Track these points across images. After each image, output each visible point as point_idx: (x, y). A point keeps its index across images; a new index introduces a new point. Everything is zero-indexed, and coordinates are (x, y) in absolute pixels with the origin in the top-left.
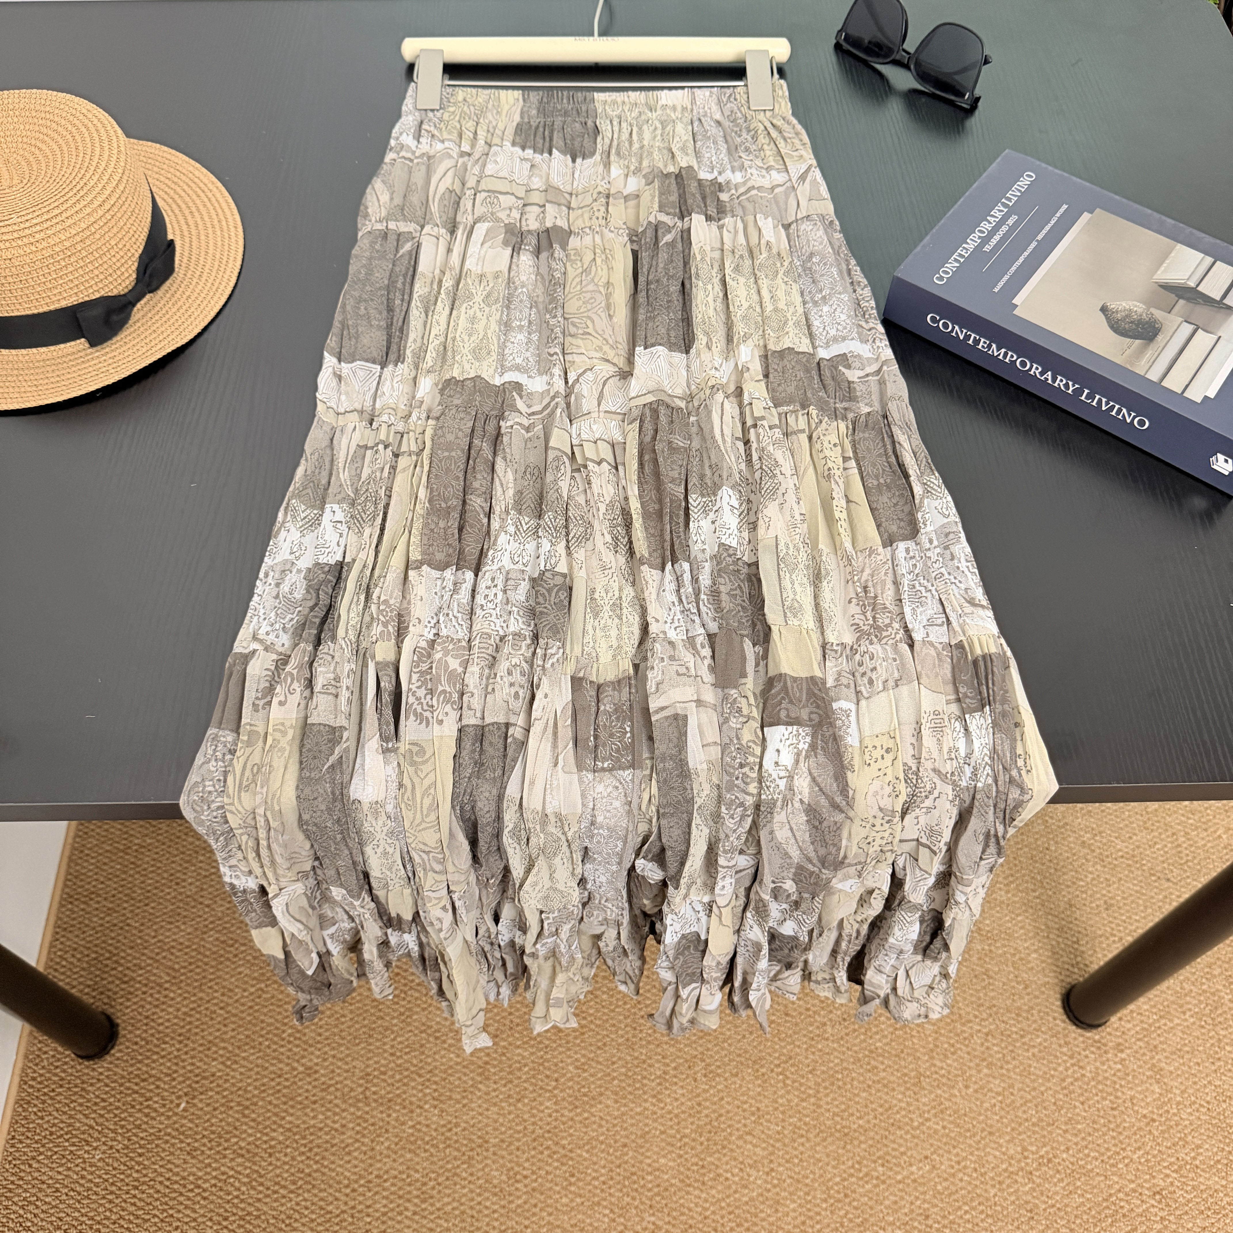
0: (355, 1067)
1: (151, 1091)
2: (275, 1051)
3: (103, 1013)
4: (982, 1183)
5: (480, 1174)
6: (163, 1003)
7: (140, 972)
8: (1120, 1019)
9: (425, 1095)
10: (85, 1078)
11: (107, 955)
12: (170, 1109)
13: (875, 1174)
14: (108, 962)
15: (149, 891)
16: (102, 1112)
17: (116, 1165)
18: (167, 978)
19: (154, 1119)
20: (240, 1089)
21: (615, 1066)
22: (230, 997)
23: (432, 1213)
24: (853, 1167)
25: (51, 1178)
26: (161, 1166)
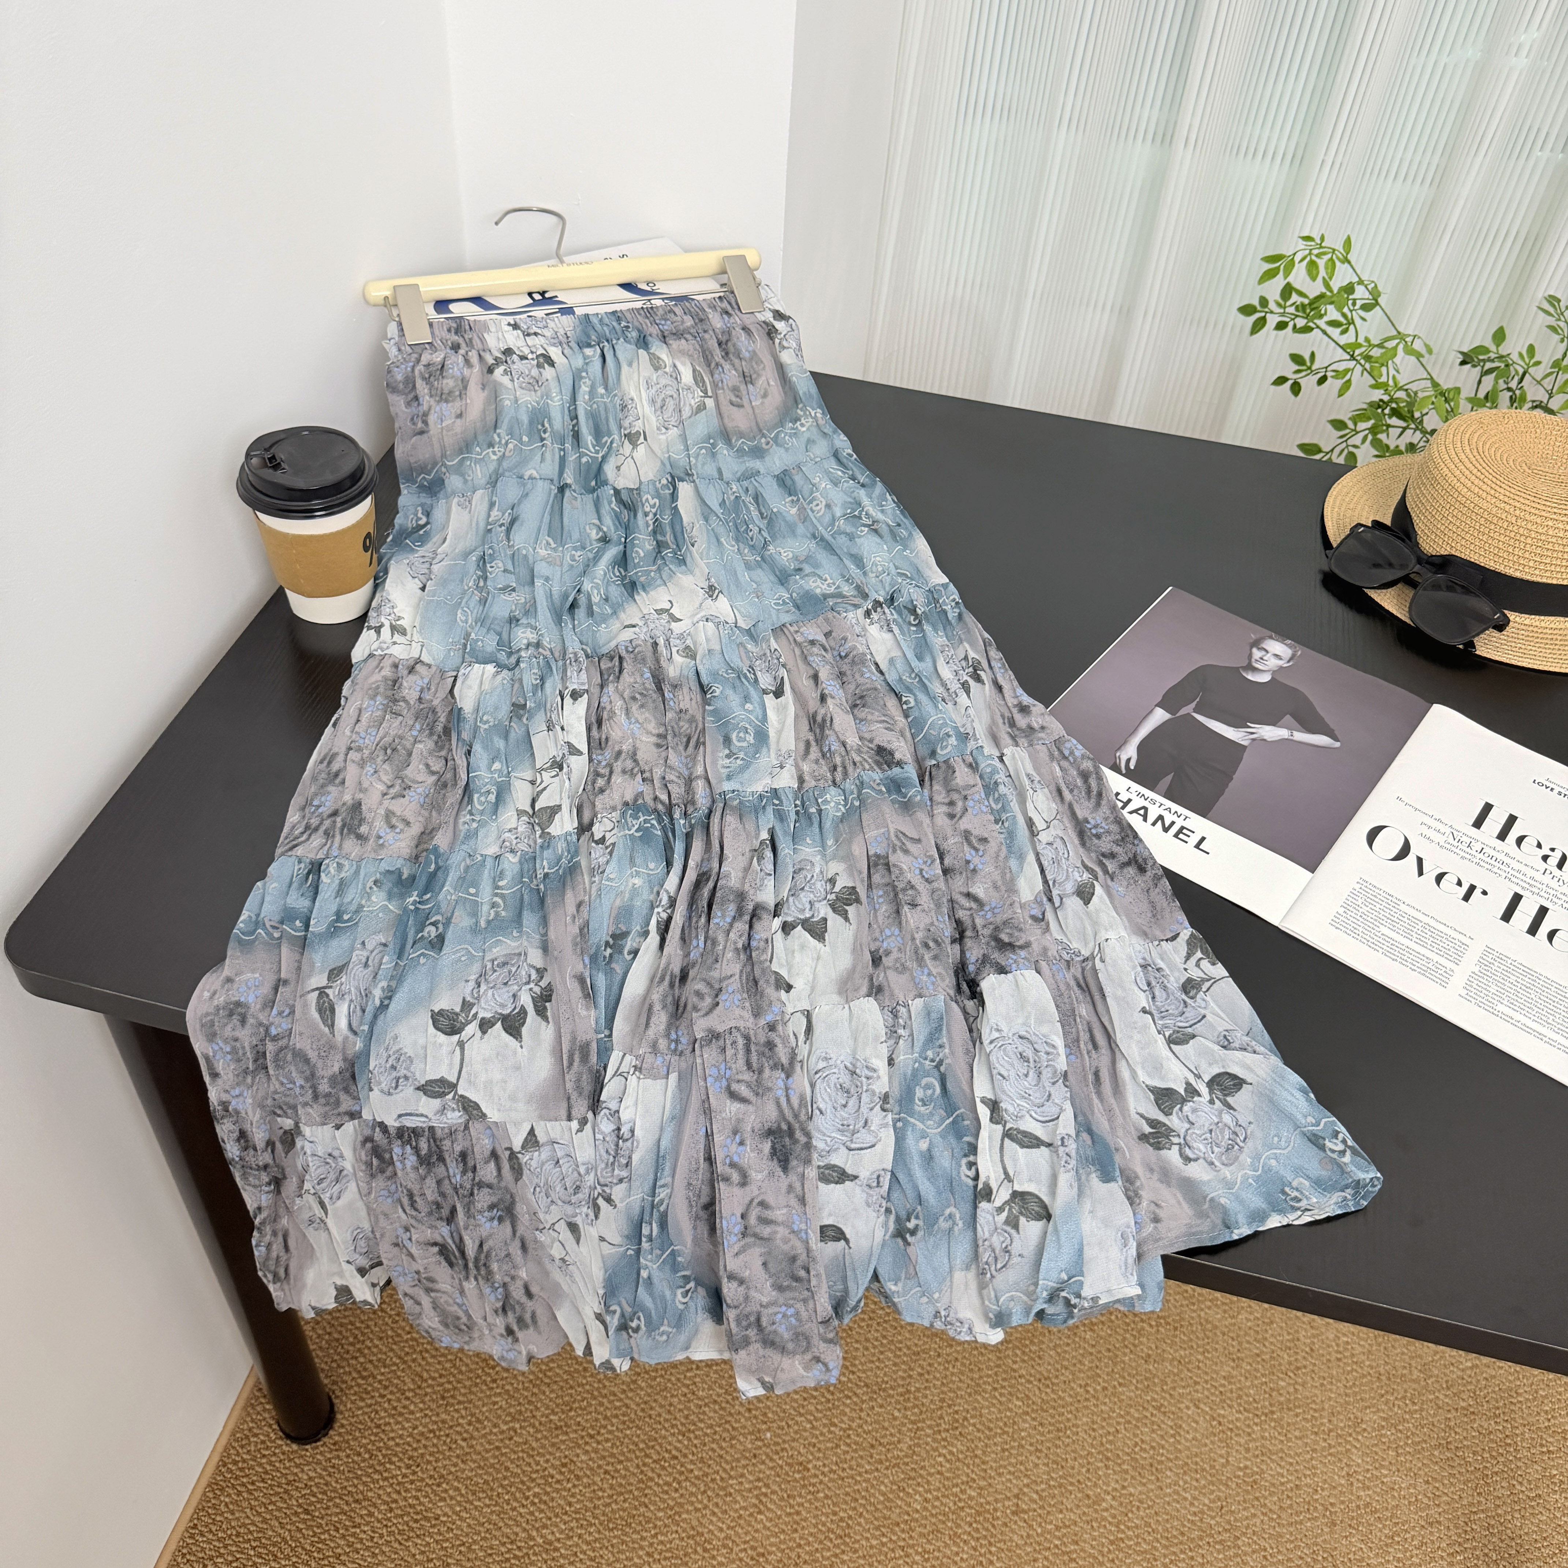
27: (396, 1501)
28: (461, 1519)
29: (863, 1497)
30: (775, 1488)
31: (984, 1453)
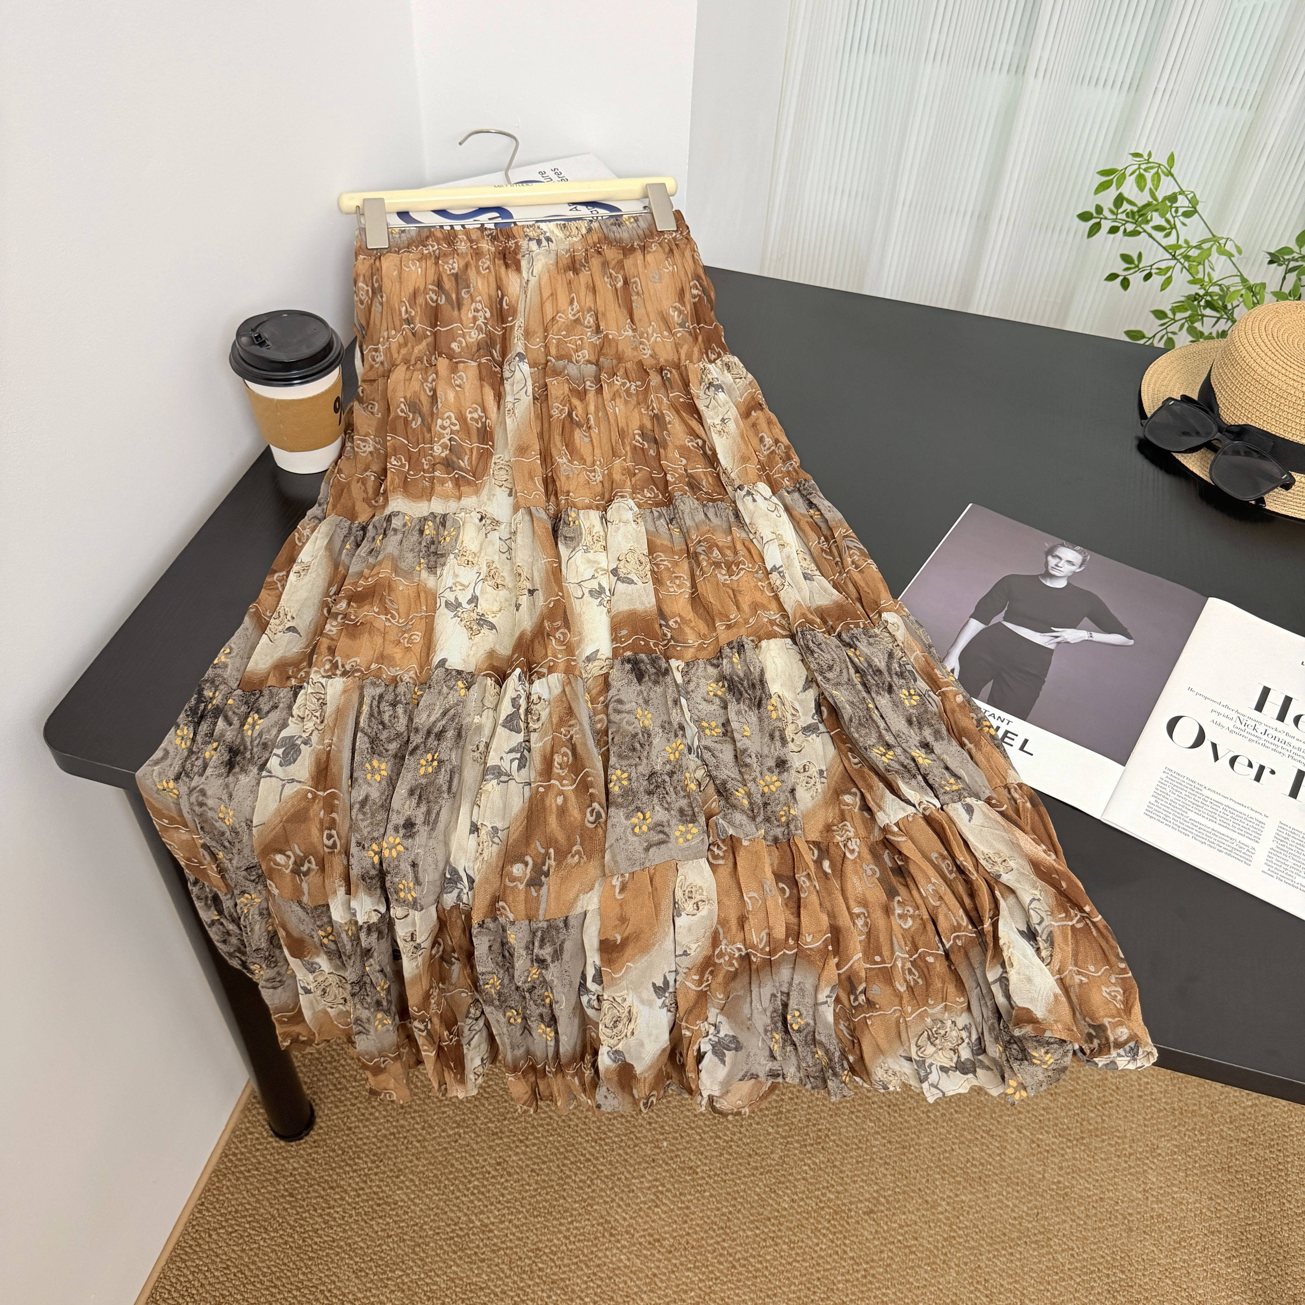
0: (528, 1238)
9: (588, 1288)
12: (347, 1223)
16: (287, 1206)
19: (331, 1227)
20: (416, 1224)
22: (429, 1133)
25: (225, 1254)
26: (326, 1276)
27: (362, 1189)
28: (415, 1204)
29: (742, 1197)
30: (669, 1186)
31: (842, 1164)
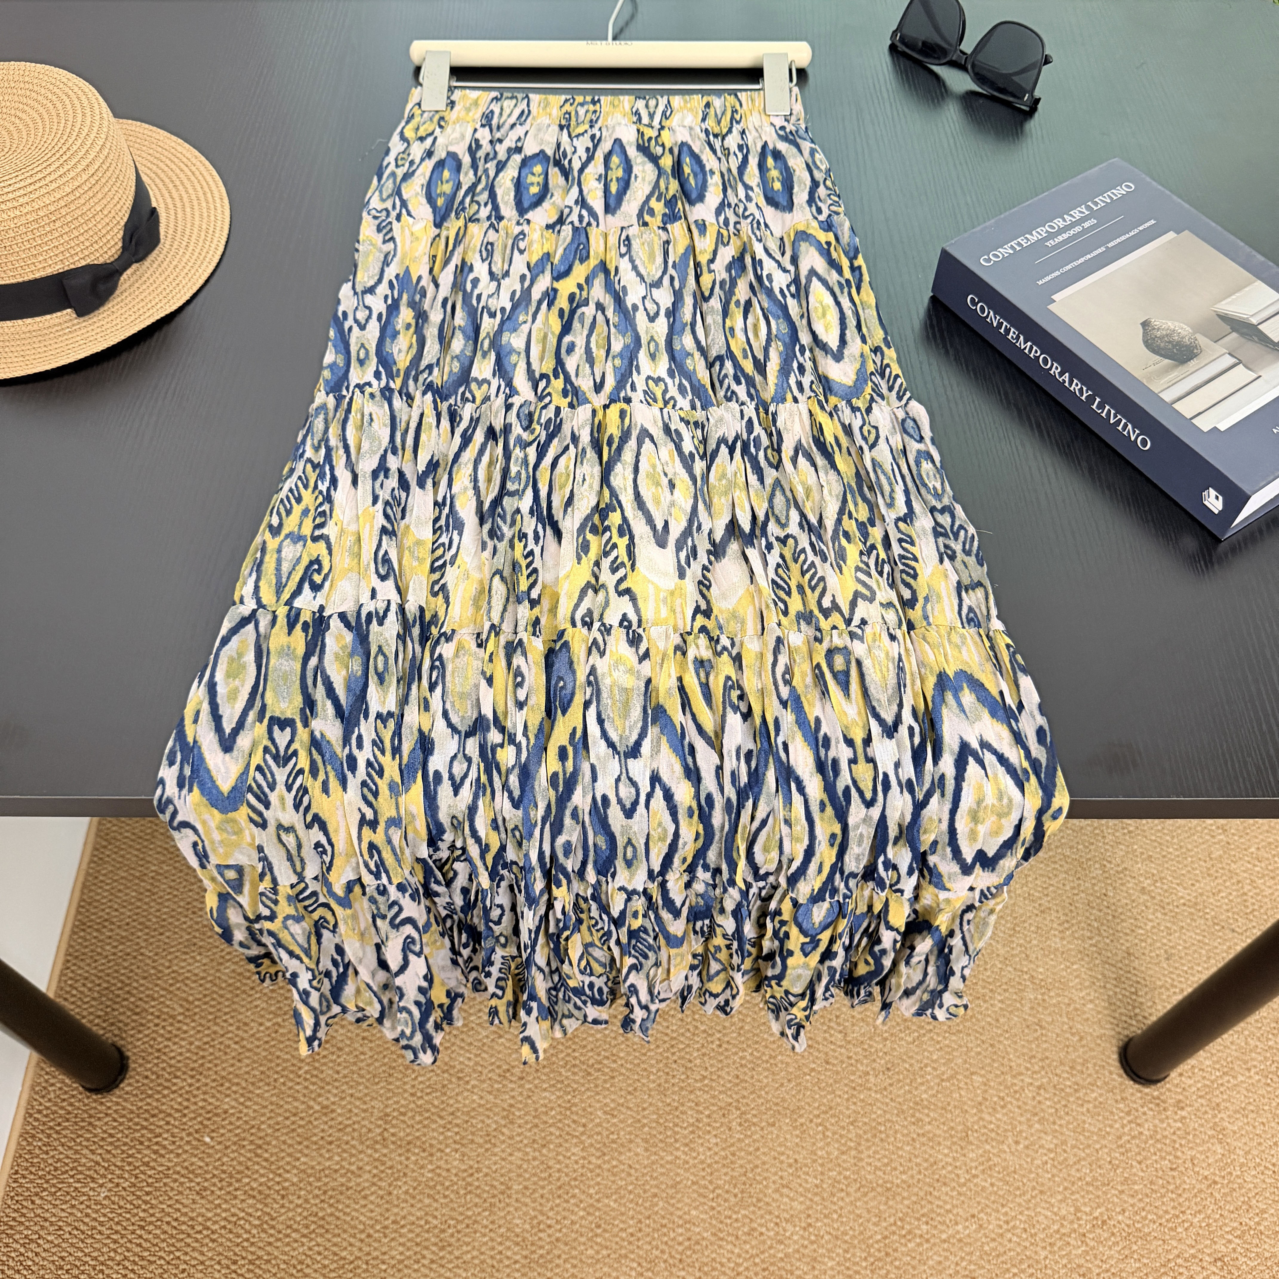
0: (373, 1107)
1: (160, 1127)
2: (290, 1088)
3: (114, 1045)
4: (1032, 1244)
5: (502, 1222)
6: (176, 1036)
7: (153, 1003)
8: (1181, 1075)
9: (446, 1138)
10: (92, 1112)
11: (119, 985)
12: (180, 1147)
13: (918, 1232)
14: (120, 992)
15: (164, 920)
16: (109, 1148)
17: (122, 1203)
18: (181, 1010)
19: (163, 1156)
20: (253, 1127)
21: (646, 1112)
22: (246, 1032)
23: (450, 1262)
24: (895, 1224)
25: (54, 1215)
26: (169, 1206)
